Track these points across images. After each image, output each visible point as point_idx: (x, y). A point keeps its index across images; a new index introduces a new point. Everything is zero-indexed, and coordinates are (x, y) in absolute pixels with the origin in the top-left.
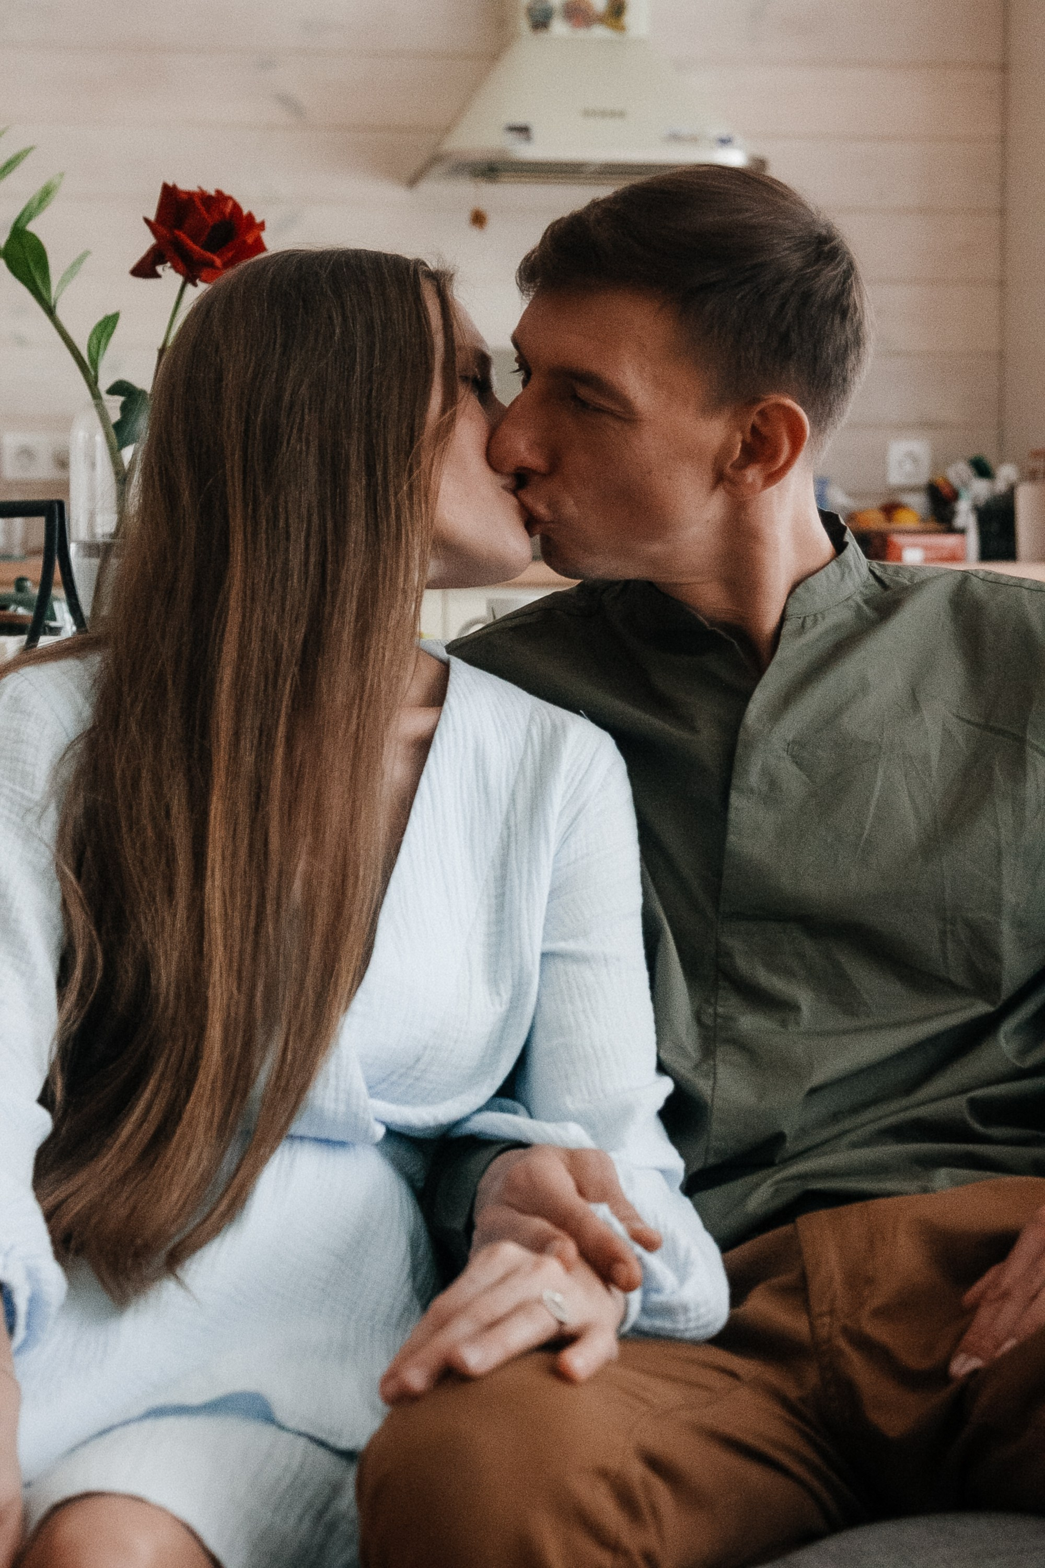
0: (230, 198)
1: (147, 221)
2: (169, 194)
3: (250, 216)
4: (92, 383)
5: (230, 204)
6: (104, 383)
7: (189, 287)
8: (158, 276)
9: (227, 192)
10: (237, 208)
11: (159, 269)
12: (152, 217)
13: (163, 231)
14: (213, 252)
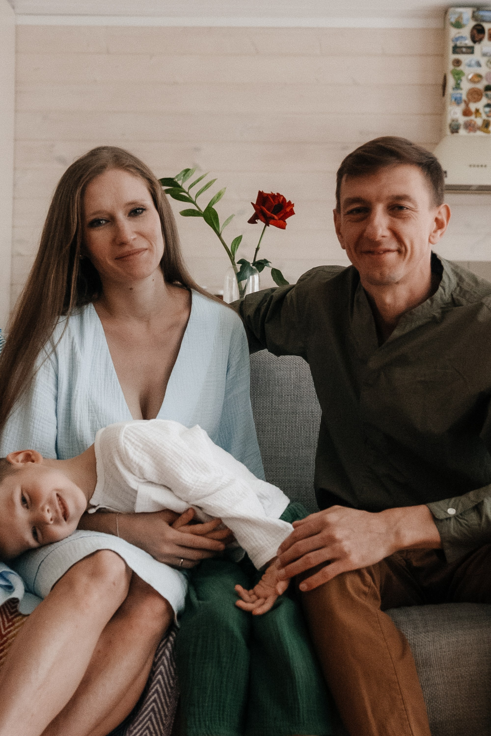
0: (282, 196)
1: (252, 204)
2: (261, 194)
3: (290, 202)
4: (233, 260)
5: (282, 198)
6: (236, 261)
7: (267, 227)
8: (257, 223)
9: (281, 194)
10: (284, 199)
11: (256, 221)
12: (255, 203)
13: (258, 207)
14: (275, 214)
